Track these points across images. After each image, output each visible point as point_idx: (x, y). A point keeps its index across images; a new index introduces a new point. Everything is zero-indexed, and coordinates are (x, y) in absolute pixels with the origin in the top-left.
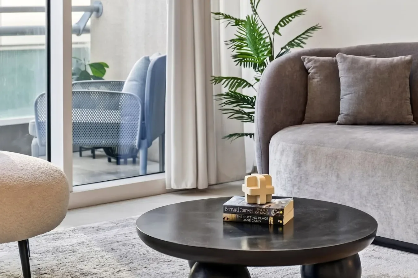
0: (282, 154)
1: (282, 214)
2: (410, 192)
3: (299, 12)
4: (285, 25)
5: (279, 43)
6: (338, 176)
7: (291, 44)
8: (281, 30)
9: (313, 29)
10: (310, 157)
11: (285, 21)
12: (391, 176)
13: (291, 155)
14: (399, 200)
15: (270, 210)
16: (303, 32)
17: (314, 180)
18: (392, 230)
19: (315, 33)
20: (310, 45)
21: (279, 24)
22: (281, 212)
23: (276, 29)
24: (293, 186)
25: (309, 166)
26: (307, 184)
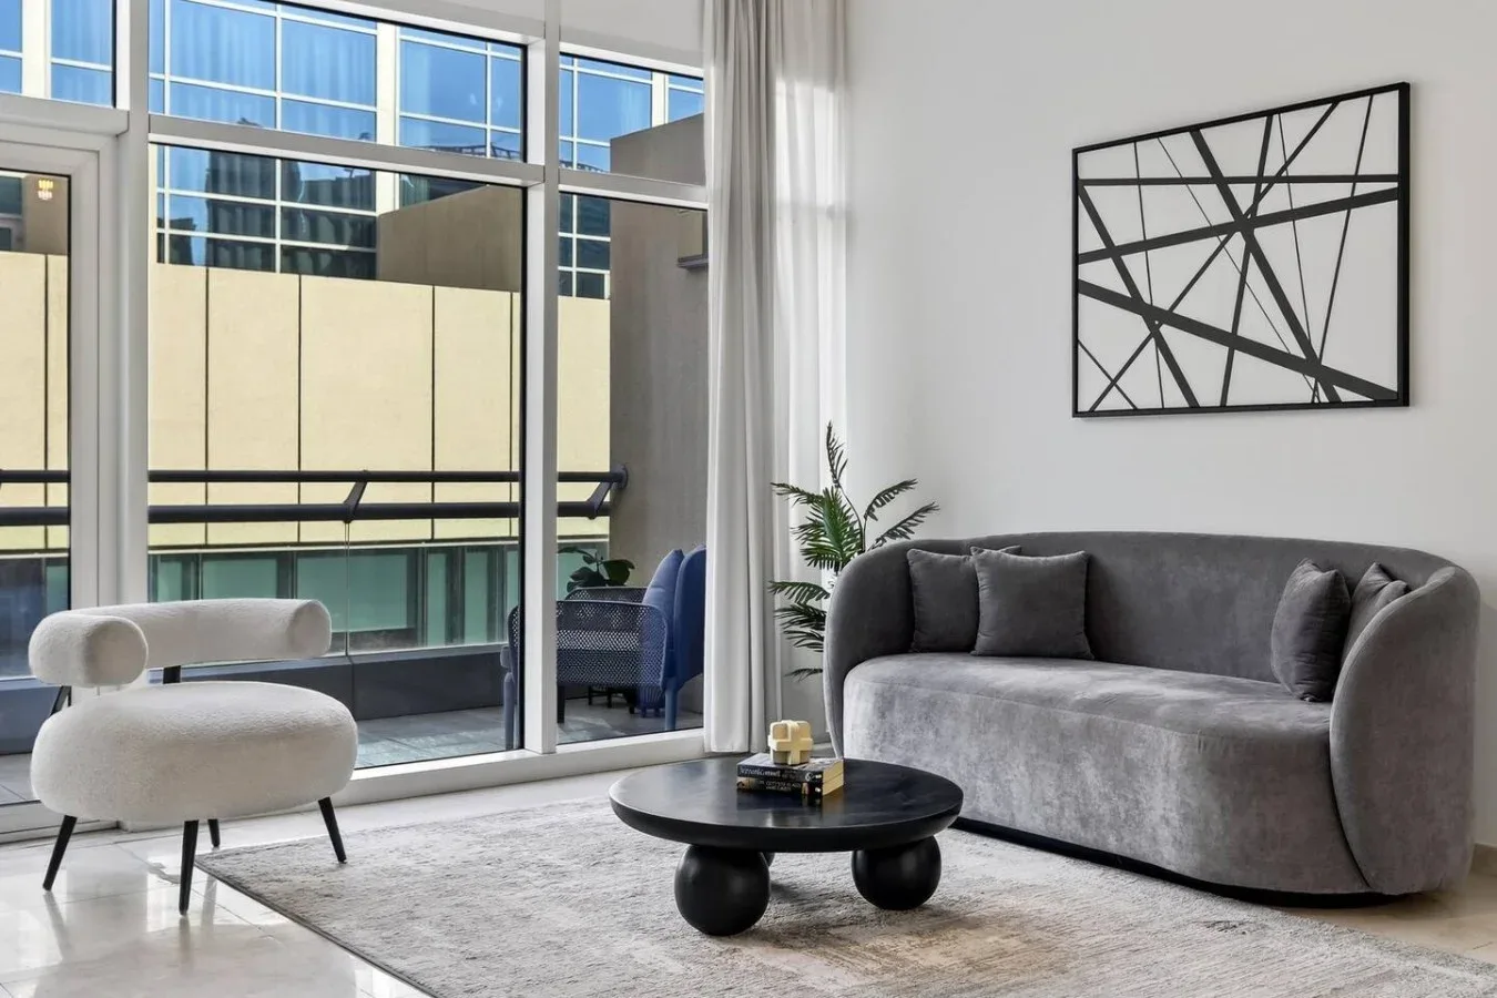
0: (859, 698)
1: (821, 779)
2: (1037, 756)
3: (904, 485)
4: (883, 504)
5: (873, 532)
6: (937, 733)
7: (891, 533)
8: (877, 512)
9: (926, 509)
10: (897, 702)
11: (884, 497)
12: (1011, 732)
13: (872, 699)
14: (1022, 768)
15: (802, 773)
16: (911, 513)
17: (902, 737)
18: (1013, 815)
19: (928, 517)
20: (919, 534)
21: (874, 502)
22: (819, 776)
23: (870, 512)
24: (875, 746)
25: (897, 716)
26: (892, 742)
